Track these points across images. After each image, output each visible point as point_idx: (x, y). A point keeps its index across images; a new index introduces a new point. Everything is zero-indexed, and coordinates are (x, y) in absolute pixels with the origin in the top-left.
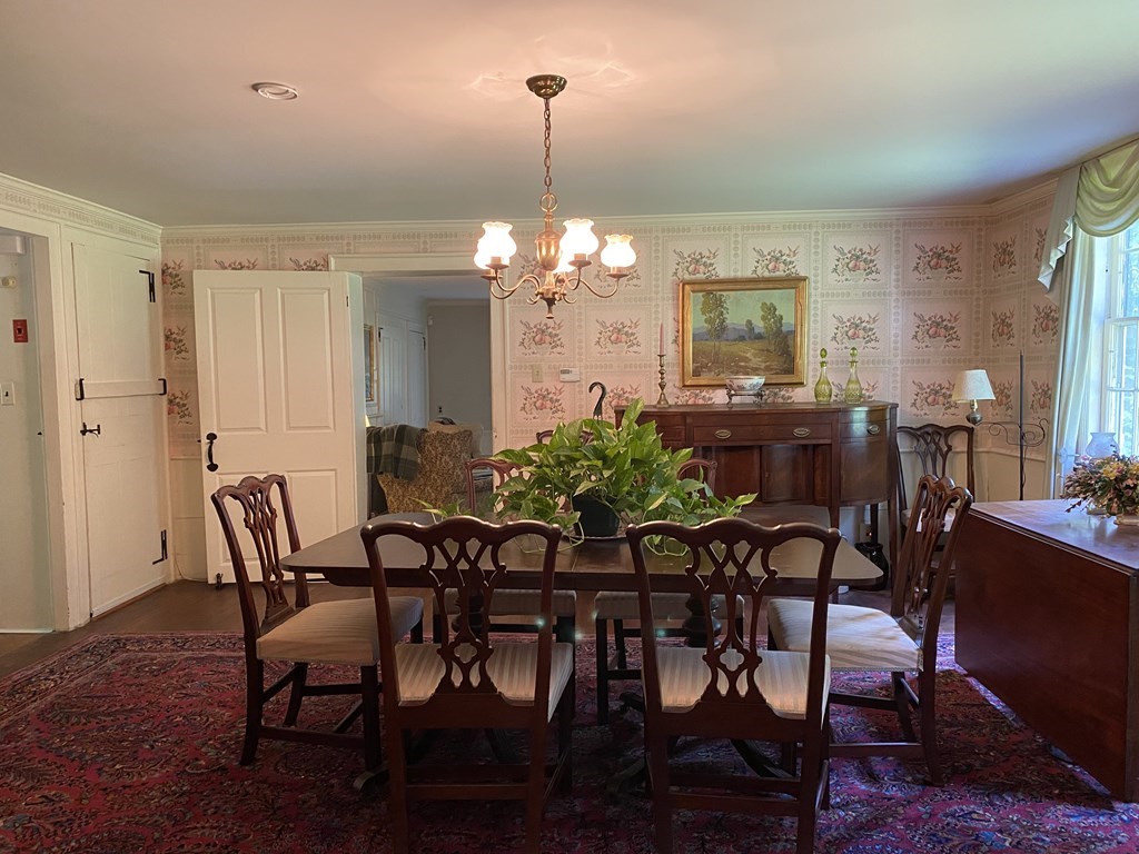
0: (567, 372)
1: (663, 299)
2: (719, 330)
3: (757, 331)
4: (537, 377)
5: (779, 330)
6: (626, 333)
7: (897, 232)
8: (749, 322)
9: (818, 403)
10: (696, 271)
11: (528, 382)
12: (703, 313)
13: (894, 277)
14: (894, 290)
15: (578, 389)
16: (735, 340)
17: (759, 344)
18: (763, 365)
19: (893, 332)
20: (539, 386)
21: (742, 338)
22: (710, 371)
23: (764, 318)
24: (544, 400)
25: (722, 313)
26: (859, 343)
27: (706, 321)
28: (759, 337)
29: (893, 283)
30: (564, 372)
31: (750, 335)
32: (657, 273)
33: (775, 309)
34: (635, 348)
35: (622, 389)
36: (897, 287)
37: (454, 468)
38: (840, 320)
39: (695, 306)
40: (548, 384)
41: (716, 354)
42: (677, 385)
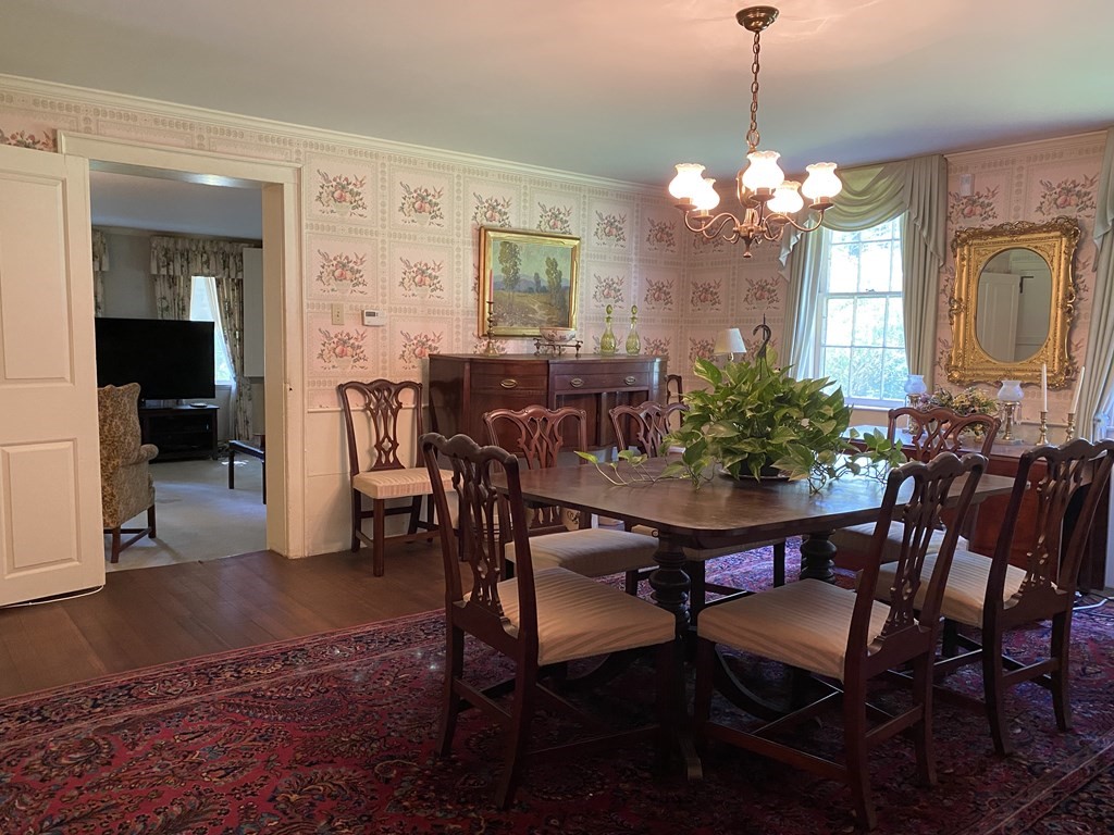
0: (373, 314)
1: (464, 243)
2: (513, 281)
3: (542, 284)
4: (337, 318)
5: (559, 284)
6: (430, 276)
7: (638, 205)
8: (537, 274)
9: (603, 354)
10: (492, 218)
11: (326, 324)
12: (501, 262)
13: (634, 245)
14: (634, 257)
15: (381, 335)
16: (525, 292)
17: (544, 298)
18: (547, 318)
19: (633, 293)
20: (338, 329)
21: (530, 290)
22: (505, 321)
23: (548, 272)
24: (344, 347)
25: (515, 264)
26: (611, 301)
27: (503, 270)
28: (544, 290)
29: (634, 251)
30: (369, 314)
31: (536, 288)
32: (459, 215)
33: (557, 265)
34: (438, 292)
35: (426, 336)
36: (636, 254)
37: (125, 434)
38: (599, 279)
39: (494, 253)
40: (351, 327)
41: (511, 304)
42: (476, 333)
